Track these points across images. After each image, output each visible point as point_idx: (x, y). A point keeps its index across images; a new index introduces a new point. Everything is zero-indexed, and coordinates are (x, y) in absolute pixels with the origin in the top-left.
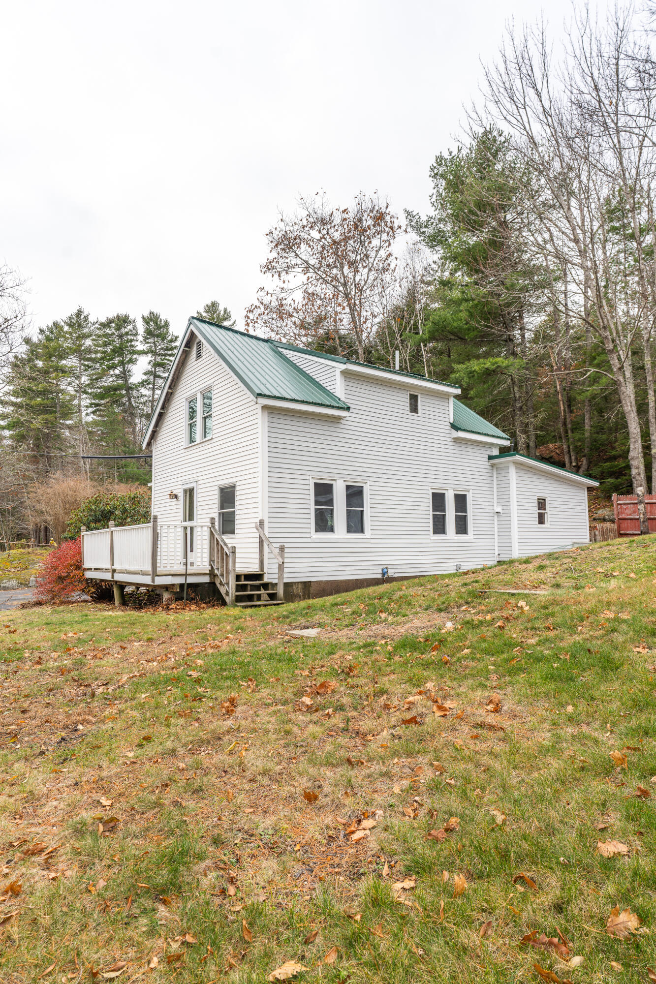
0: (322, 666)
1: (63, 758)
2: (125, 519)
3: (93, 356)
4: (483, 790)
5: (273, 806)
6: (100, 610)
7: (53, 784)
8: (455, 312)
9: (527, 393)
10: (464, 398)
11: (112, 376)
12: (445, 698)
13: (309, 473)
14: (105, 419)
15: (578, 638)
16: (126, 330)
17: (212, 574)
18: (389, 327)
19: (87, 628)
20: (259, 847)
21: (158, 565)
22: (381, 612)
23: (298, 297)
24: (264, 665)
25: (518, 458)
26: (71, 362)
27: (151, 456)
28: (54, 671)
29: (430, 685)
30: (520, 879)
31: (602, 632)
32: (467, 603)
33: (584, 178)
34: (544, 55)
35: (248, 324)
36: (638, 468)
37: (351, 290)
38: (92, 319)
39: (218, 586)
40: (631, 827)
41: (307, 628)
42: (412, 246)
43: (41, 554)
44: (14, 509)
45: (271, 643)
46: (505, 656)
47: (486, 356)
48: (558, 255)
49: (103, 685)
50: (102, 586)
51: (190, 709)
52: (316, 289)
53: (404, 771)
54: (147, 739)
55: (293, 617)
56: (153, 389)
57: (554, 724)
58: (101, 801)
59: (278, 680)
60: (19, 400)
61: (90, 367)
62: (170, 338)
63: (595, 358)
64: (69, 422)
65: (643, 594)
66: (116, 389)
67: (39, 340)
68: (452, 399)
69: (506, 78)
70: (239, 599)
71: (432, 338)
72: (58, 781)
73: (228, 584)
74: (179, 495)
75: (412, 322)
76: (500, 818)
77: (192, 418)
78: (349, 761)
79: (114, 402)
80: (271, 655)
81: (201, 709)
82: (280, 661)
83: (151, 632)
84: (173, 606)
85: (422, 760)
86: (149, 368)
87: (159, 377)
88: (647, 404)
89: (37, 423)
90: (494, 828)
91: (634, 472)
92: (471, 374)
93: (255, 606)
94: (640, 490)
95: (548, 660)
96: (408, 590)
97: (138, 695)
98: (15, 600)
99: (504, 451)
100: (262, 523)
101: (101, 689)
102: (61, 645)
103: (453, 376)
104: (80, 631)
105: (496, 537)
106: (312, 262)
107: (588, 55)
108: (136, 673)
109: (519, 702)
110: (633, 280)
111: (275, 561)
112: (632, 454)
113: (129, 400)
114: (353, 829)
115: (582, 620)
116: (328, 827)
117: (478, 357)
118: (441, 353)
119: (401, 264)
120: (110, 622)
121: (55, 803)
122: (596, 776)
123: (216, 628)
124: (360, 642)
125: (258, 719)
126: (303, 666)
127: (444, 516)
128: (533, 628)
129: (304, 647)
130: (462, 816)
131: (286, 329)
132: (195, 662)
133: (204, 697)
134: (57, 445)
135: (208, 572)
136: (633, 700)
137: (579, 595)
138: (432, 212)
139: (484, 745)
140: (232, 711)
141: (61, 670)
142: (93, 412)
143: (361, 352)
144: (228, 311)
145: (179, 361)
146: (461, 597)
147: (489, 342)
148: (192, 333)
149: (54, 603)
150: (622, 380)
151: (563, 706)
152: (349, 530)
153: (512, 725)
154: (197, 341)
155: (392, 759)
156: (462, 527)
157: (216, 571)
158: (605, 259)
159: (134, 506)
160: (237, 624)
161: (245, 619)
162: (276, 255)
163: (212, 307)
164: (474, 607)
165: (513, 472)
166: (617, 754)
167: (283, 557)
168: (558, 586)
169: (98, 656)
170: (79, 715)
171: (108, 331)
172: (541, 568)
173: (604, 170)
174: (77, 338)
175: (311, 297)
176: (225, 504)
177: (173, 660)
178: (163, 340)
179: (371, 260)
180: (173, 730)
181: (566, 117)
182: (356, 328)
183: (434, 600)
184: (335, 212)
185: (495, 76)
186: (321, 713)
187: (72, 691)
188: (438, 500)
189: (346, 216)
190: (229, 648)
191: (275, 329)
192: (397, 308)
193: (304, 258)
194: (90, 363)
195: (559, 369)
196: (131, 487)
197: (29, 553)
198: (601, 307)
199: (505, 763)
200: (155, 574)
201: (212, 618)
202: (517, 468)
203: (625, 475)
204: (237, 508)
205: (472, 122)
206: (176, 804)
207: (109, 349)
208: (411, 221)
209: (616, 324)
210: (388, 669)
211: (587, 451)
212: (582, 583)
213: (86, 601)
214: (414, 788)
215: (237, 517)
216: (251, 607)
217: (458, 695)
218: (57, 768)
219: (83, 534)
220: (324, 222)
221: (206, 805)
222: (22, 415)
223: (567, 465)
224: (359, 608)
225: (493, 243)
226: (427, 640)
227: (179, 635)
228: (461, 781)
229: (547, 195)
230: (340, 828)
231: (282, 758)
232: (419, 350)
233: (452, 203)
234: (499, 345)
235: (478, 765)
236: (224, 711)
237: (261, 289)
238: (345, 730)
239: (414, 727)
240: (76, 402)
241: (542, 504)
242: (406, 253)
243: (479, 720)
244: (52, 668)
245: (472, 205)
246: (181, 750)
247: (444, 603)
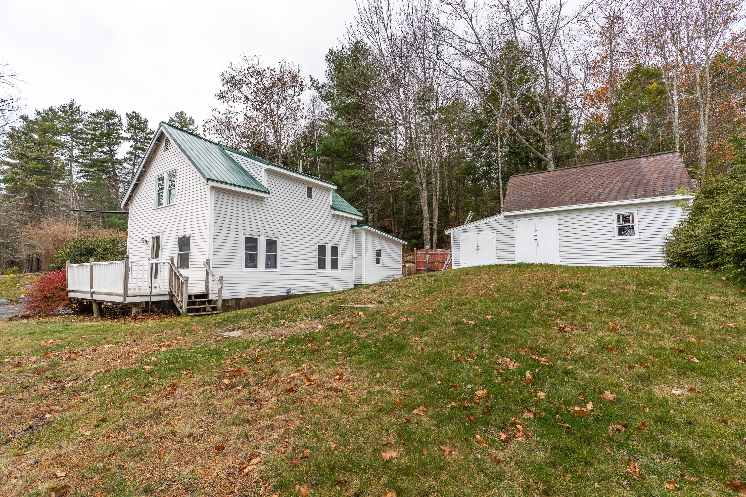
0: (240, 357)
1: (28, 443)
2: (106, 254)
3: (84, 136)
4: (326, 430)
5: (192, 458)
6: (80, 321)
7: (15, 466)
8: (337, 141)
9: (374, 191)
10: (340, 191)
11: (100, 152)
12: (312, 373)
13: (242, 231)
14: (93, 182)
15: (387, 333)
16: (113, 121)
17: (171, 294)
18: (298, 144)
19: (66, 336)
20: (179, 488)
21: (129, 287)
22: (282, 319)
23: (241, 118)
24: (201, 358)
25: (367, 227)
26: (65, 138)
27: (128, 213)
28: (31, 371)
29: (304, 366)
30: (339, 483)
31: (399, 329)
32: (332, 313)
33: (407, 78)
34: (389, 7)
35: (205, 131)
36: (427, 235)
37: (275, 118)
38: (82, 109)
39: (175, 302)
40: (400, 441)
41: (234, 330)
42: (313, 98)
43: (32, 278)
44: (8, 243)
45: (207, 342)
46: (348, 345)
47: (353, 168)
48: (392, 117)
49: (73, 380)
50: (83, 303)
51: (142, 394)
52: (253, 114)
53: (282, 423)
54: (103, 420)
55: (225, 323)
56: (134, 165)
57: (369, 385)
58: (57, 474)
59: (208, 368)
60: (16, 161)
61: (81, 144)
62: (148, 131)
63: (409, 176)
64: (61, 182)
65: (421, 307)
66: (103, 162)
67: (36, 119)
68: (332, 192)
69: (369, 15)
70: (189, 311)
71: (323, 154)
72: (20, 462)
73: (182, 301)
74: (148, 240)
75: (312, 143)
76: (333, 445)
77: (160, 189)
78: (248, 421)
79: (101, 171)
80: (206, 350)
81: (149, 392)
82: (212, 354)
83: (120, 336)
84: (140, 317)
85: (293, 415)
86: (131, 149)
87: (139, 157)
88: (432, 202)
89: (31, 181)
90: (330, 452)
91: (425, 237)
92: (344, 177)
93: (201, 315)
94: (427, 247)
95: (371, 347)
96: (299, 304)
97: (101, 387)
98: (4, 314)
99: (360, 223)
100: (208, 262)
101: (70, 384)
102: (41, 350)
103: (334, 177)
104: (60, 338)
105: (354, 271)
106: (250, 97)
107: (411, 14)
108: (102, 370)
109: (352, 374)
110: (428, 136)
111: (216, 285)
112: (424, 228)
113: (114, 170)
114: (245, 466)
115: (390, 323)
116: (228, 467)
117: (349, 168)
118: (328, 163)
119: (307, 108)
120: (86, 331)
121: (14, 481)
122: (386, 414)
123: (171, 332)
124: (266, 339)
125: (190, 397)
126: (227, 357)
127: (325, 259)
128: (365, 328)
129: (230, 344)
130: (312, 448)
131: (232, 137)
132: (150, 359)
133: (153, 384)
134: (50, 198)
135: (168, 293)
136: (409, 368)
137: (390, 308)
138: (326, 81)
139: (330, 401)
140: (173, 393)
141: (37, 371)
142: (83, 176)
143: (280, 157)
144: (193, 119)
145: (151, 150)
146: (329, 310)
147: (355, 160)
148: (162, 133)
149: (40, 316)
150: (421, 189)
151: (375, 373)
152: (267, 266)
153: (347, 388)
154: (166, 138)
155: (275, 417)
156: (335, 265)
157: (174, 293)
158: (416, 124)
159: (113, 246)
160: (186, 329)
161: (192, 325)
162: (227, 90)
163: (181, 115)
164: (335, 316)
165: (364, 235)
166: (398, 400)
167: (222, 284)
168: (381, 302)
169: (72, 357)
170: (48, 406)
171: (98, 120)
172: (374, 291)
173: (417, 77)
174: (70, 121)
175: (249, 119)
176: (183, 248)
177: (134, 357)
178: (143, 132)
179: (288, 102)
180: (125, 411)
181: (399, 44)
182: (278, 142)
183: (313, 311)
184: (266, 69)
185: (363, 11)
186: (234, 389)
187: (43, 387)
188: (322, 250)
189: (273, 73)
190: (177, 347)
191: (225, 136)
192: (303, 133)
193: (245, 94)
194: (81, 141)
195: (390, 180)
196: (112, 231)
197: (20, 277)
198: (412, 149)
199: (340, 411)
200: (126, 295)
201: (168, 325)
202: (366, 233)
203: (421, 238)
204: (191, 251)
205: (350, 35)
206: (120, 467)
207: (98, 133)
208: (313, 83)
209: (419, 159)
210: (281, 356)
211: (403, 225)
212: (393, 300)
213: (69, 314)
214: (286, 434)
215: (190, 257)
216: (198, 316)
217: (320, 371)
218: (21, 452)
219: (67, 266)
220: (258, 74)
221: (143, 464)
222: (17, 174)
223: (393, 231)
224: (268, 317)
225: (359, 106)
226: (306, 337)
227: (141, 339)
228: (314, 425)
229: (388, 84)
230: (237, 466)
231: (203, 423)
232: (316, 160)
233: (338, 78)
234: (361, 162)
235: (325, 414)
236: (167, 393)
237: (216, 109)
238: (249, 399)
239: (291, 394)
240: (68, 168)
241: (378, 253)
242: (310, 102)
243: (329, 386)
244: (30, 369)
245: (348, 81)
246: (130, 426)
247: (318, 313)
